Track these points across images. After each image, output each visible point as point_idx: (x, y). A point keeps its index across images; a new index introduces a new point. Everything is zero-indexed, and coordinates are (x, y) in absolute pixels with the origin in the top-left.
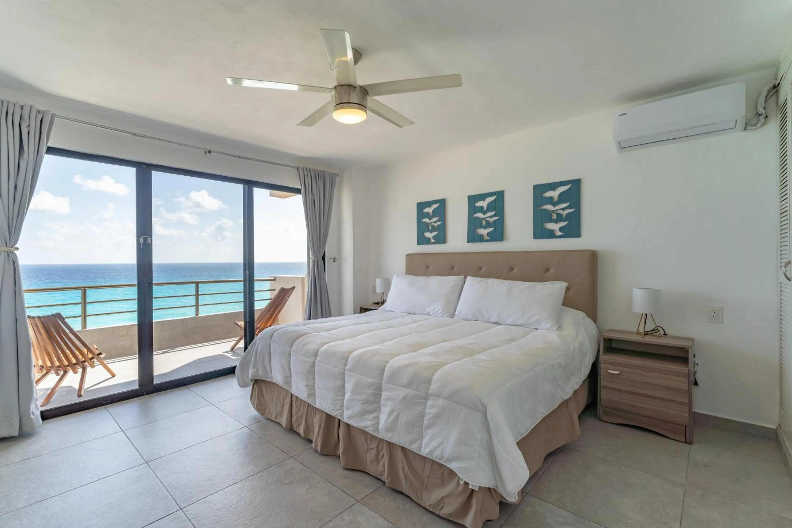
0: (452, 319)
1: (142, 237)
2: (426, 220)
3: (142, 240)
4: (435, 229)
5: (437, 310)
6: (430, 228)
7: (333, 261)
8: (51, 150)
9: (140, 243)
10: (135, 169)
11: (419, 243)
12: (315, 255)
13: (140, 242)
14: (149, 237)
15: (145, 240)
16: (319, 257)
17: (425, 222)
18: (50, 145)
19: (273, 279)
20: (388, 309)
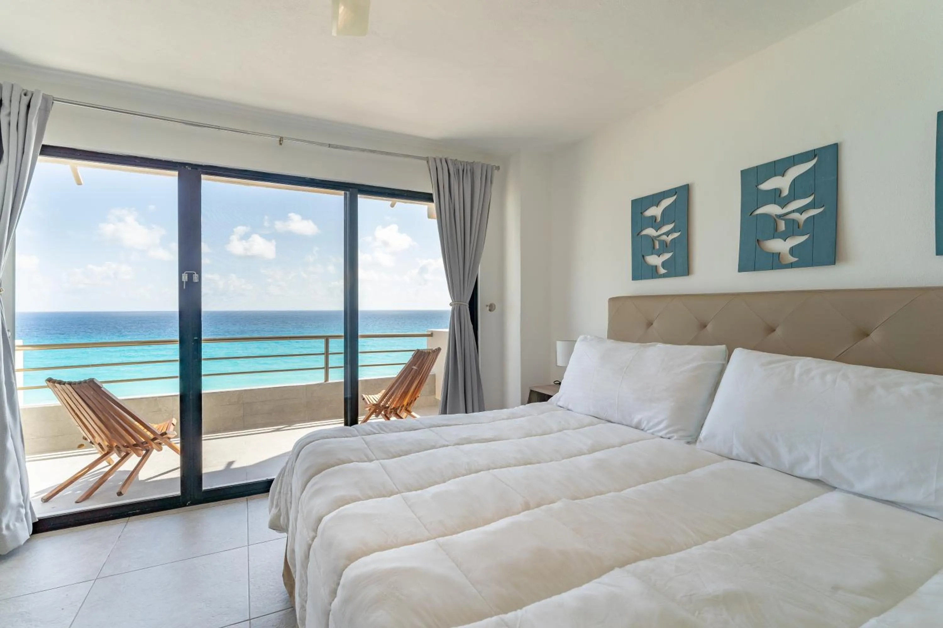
0: (692, 446)
1: (185, 273)
2: (650, 231)
3: (185, 278)
4: (667, 246)
5: (656, 421)
6: (657, 246)
7: (490, 310)
8: (47, 150)
9: (183, 282)
10: (176, 173)
11: (635, 277)
12: (456, 300)
13: (183, 280)
14: (196, 273)
15: (190, 277)
16: (461, 303)
17: (647, 236)
18: (45, 142)
19: (429, 334)
20: (561, 404)
